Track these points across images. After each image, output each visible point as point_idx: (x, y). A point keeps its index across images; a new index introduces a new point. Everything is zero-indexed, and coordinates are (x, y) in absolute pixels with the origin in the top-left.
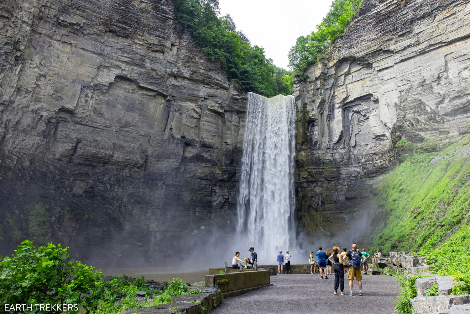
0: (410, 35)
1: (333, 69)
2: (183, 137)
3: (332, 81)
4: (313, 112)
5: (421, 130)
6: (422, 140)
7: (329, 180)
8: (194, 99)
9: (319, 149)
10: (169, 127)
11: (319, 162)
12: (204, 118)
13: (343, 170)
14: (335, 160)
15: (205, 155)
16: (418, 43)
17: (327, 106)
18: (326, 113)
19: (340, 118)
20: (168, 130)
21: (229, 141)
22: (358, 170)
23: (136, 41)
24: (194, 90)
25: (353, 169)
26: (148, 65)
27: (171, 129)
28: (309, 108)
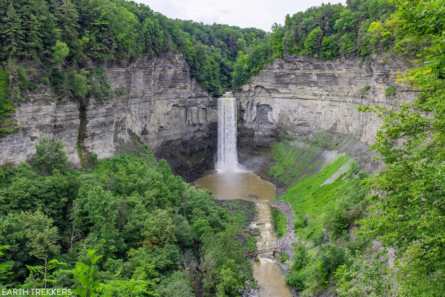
0: (288, 89)
1: (254, 88)
2: (193, 123)
3: (253, 93)
4: (244, 106)
5: (287, 130)
6: (287, 134)
7: (249, 136)
8: (196, 105)
9: (246, 123)
10: (187, 120)
11: (245, 129)
12: (200, 113)
13: (256, 133)
14: (252, 128)
15: (201, 129)
16: (290, 93)
17: (250, 104)
18: (249, 107)
19: (256, 111)
20: (187, 121)
21: (208, 120)
22: (262, 133)
23: (177, 87)
24: (196, 101)
25: (260, 133)
26: (181, 97)
27: (189, 121)
28: (242, 104)
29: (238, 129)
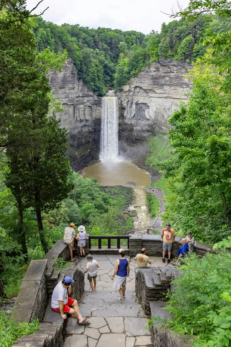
0: (163, 89)
1: (133, 89)
2: (80, 119)
3: (132, 93)
4: (125, 105)
5: (162, 125)
6: (162, 129)
7: (129, 131)
8: (83, 103)
9: (126, 119)
10: (75, 116)
11: (126, 124)
12: (86, 110)
13: (134, 128)
14: (132, 123)
15: (87, 124)
16: (164, 93)
17: (130, 102)
18: (129, 105)
19: (135, 108)
20: (75, 118)
21: (93, 117)
22: (140, 128)
23: (66, 88)
24: (83, 100)
25: (138, 128)
26: (70, 96)
27: (76, 117)
28: (123, 103)
29: (120, 125)
